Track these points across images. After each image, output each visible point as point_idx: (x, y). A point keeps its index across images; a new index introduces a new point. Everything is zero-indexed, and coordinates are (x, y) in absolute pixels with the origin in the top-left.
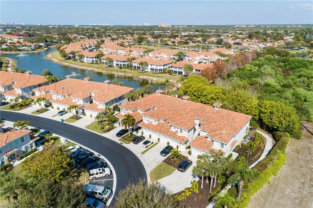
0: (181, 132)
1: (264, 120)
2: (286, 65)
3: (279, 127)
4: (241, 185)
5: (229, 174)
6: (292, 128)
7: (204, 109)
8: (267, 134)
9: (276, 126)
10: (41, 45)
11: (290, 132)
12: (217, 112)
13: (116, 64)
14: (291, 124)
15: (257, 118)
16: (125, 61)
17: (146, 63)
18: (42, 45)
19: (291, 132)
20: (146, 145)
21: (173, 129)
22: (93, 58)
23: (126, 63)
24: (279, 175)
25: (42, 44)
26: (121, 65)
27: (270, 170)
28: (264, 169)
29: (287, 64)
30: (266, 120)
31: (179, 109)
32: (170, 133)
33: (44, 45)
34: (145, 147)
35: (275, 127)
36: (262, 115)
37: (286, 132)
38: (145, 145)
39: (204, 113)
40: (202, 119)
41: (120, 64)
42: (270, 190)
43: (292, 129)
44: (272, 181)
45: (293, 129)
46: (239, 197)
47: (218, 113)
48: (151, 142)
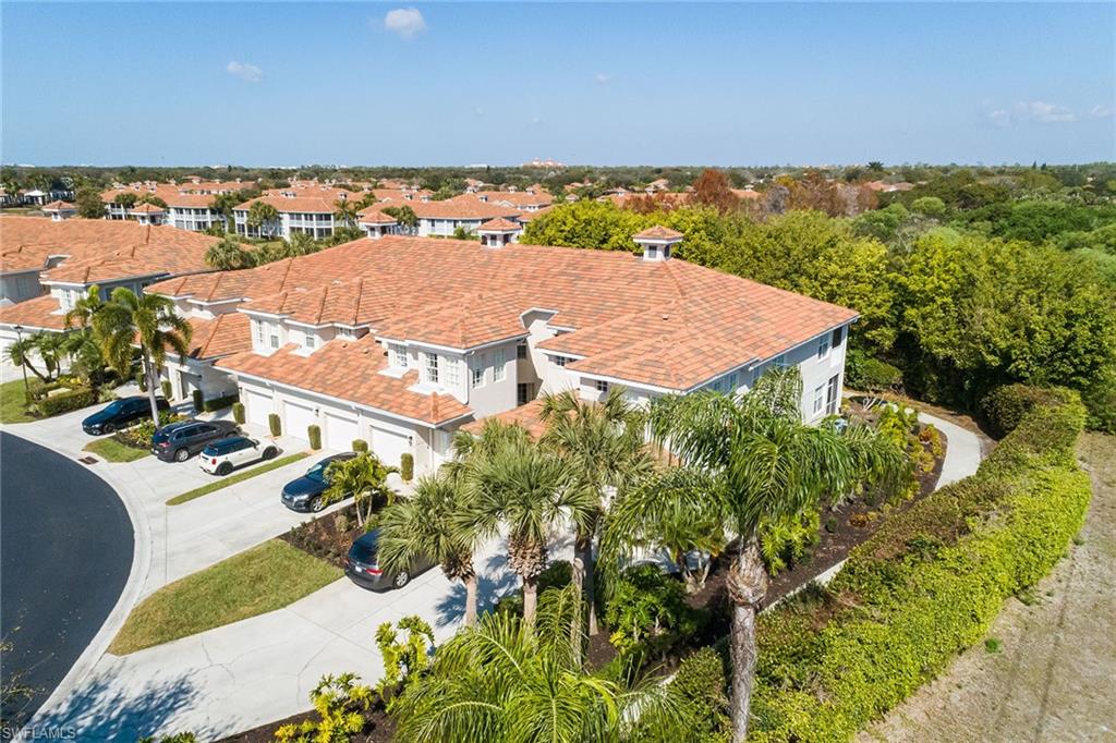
0: (435, 376)
1: (923, 340)
2: (1003, 227)
3: (1015, 353)
4: (746, 605)
5: (700, 596)
6: (1088, 351)
7: (585, 270)
8: (950, 418)
9: (993, 353)
10: (32, 198)
11: (1078, 386)
12: (652, 274)
13: (293, 229)
14: (1083, 332)
15: (886, 336)
16: (328, 217)
17: (411, 213)
18: (37, 197)
19: (1083, 381)
20: (221, 459)
21: (394, 368)
22: (204, 211)
23: (332, 225)
24: (1057, 600)
25: (36, 193)
26: (312, 230)
27: (993, 547)
28: (951, 541)
29: (1006, 224)
30: (936, 339)
31: (454, 282)
32: (371, 389)
33: (43, 197)
34: (213, 469)
35: (993, 360)
36: (911, 312)
37: (1057, 383)
38: (211, 458)
39: (582, 284)
40: (566, 308)
41: (307, 229)
42: (1008, 697)
43: (1088, 359)
44: (1010, 634)
45: (1100, 359)
46: (742, 723)
47: (662, 276)
48: (262, 447)
